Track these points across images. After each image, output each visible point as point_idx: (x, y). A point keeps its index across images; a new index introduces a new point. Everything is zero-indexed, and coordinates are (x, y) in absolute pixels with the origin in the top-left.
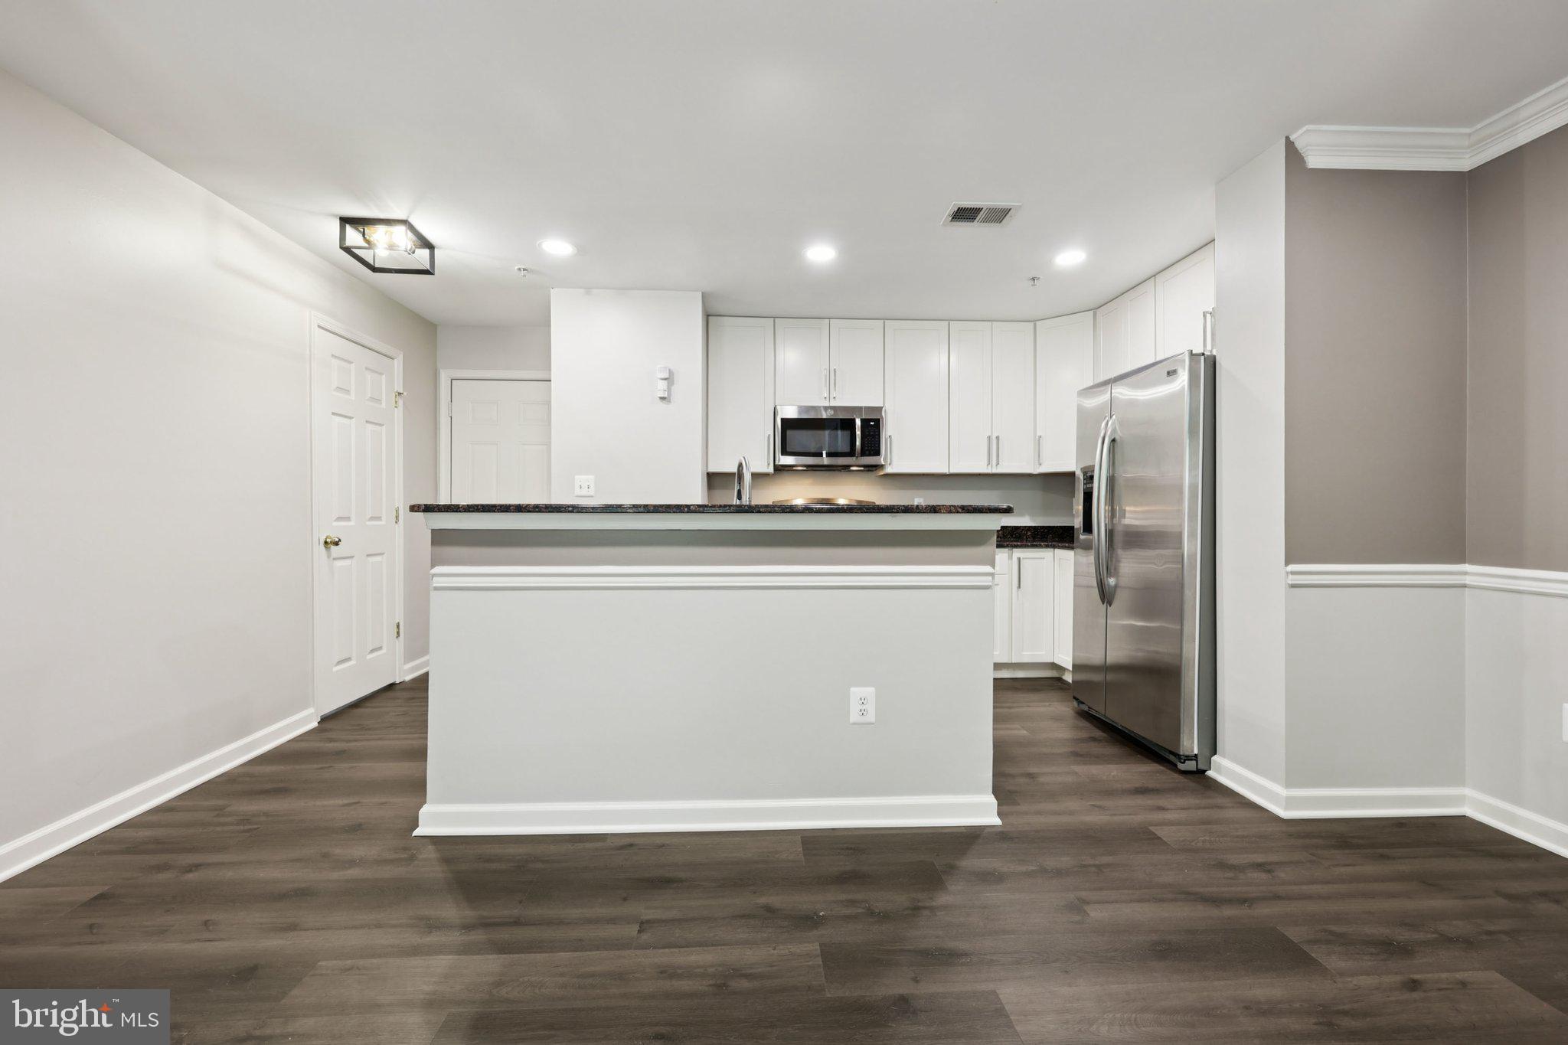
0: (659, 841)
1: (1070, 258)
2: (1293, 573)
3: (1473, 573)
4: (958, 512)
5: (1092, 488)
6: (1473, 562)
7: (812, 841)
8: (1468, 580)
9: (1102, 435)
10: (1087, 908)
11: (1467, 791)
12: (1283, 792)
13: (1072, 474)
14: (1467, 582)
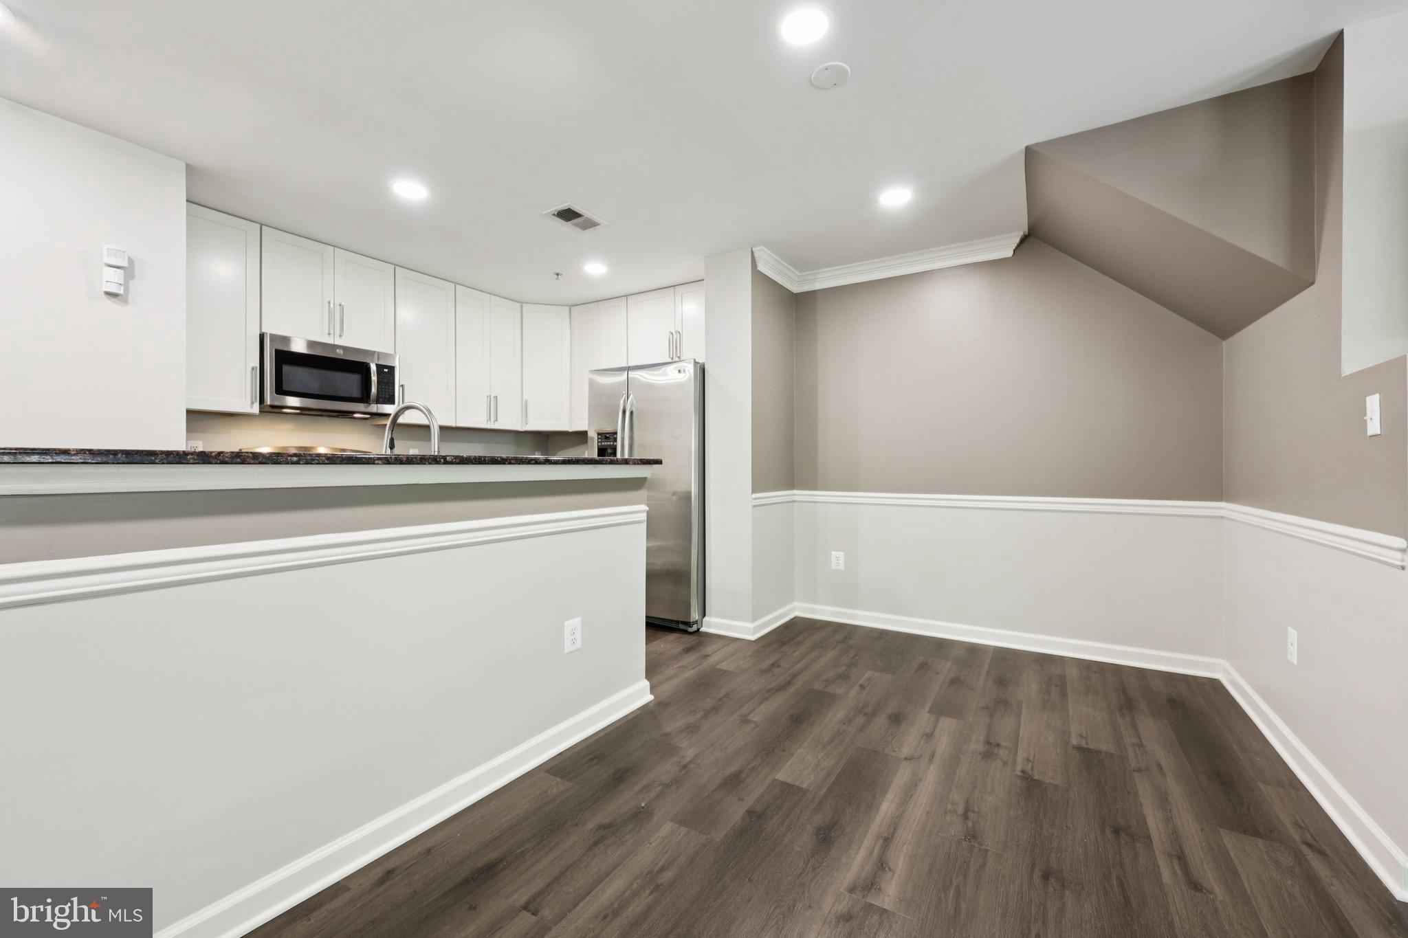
0: (419, 849)
1: (595, 268)
2: (755, 499)
3: (799, 495)
4: (638, 464)
5: (616, 446)
6: (797, 489)
7: (561, 766)
8: (796, 498)
9: (622, 408)
10: (750, 718)
11: (796, 604)
12: (751, 626)
13: (584, 434)
14: (796, 499)
